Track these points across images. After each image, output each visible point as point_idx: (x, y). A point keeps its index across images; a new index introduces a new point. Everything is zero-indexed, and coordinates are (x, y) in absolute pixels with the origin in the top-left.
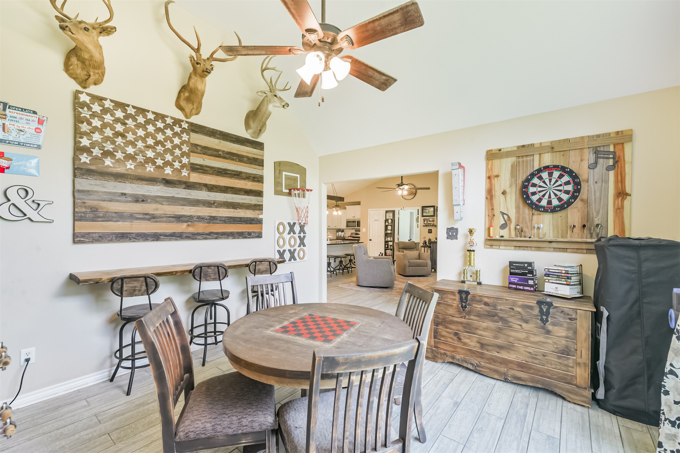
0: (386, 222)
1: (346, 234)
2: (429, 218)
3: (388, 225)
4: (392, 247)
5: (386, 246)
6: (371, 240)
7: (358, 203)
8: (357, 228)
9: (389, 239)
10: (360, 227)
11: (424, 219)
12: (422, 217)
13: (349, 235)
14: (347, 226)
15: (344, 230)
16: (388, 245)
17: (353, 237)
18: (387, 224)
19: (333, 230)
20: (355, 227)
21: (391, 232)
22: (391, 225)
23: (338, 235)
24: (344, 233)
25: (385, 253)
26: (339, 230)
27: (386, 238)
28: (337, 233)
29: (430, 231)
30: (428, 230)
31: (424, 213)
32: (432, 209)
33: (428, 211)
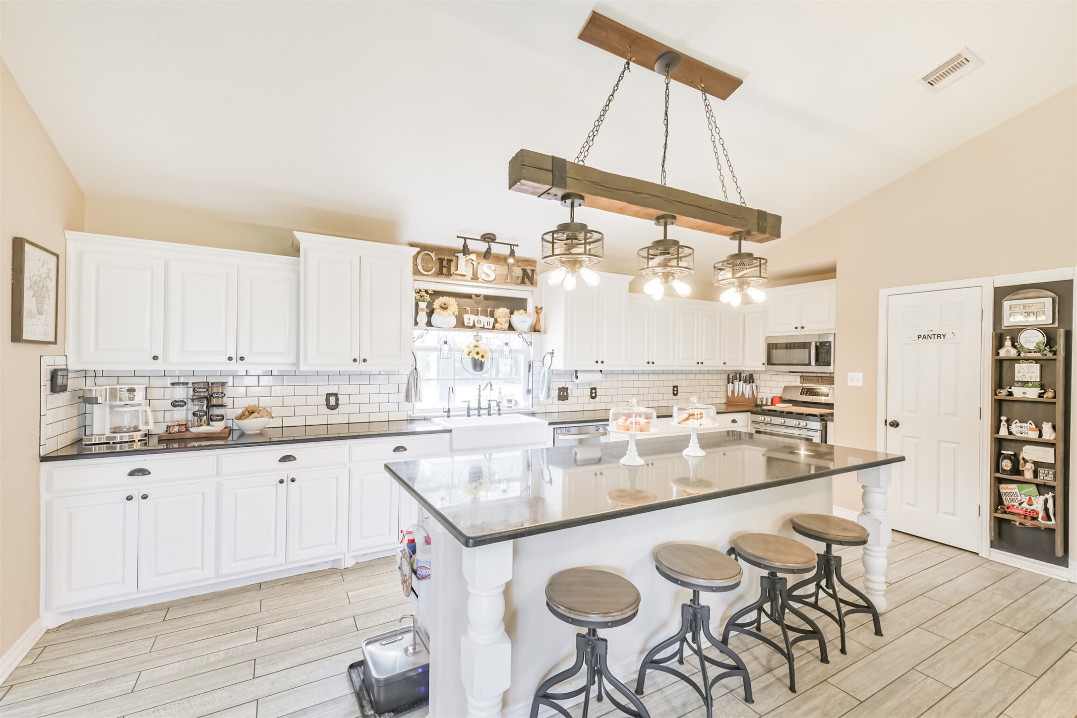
0: (997, 344)
1: (762, 389)
3: (1017, 360)
4: (1046, 477)
5: (1007, 465)
6: (895, 424)
7: (828, 272)
8: (814, 368)
9: (1023, 430)
10: (830, 365)
13: (778, 392)
14: (770, 362)
15: (756, 376)
16: (1015, 459)
17: (795, 403)
18: (1007, 351)
19: (715, 376)
20: (809, 364)
21: (1041, 395)
22: (1045, 358)
23: (733, 392)
24: (754, 385)
25: (998, 501)
26: (738, 376)
27: (1003, 423)
28: (730, 386)
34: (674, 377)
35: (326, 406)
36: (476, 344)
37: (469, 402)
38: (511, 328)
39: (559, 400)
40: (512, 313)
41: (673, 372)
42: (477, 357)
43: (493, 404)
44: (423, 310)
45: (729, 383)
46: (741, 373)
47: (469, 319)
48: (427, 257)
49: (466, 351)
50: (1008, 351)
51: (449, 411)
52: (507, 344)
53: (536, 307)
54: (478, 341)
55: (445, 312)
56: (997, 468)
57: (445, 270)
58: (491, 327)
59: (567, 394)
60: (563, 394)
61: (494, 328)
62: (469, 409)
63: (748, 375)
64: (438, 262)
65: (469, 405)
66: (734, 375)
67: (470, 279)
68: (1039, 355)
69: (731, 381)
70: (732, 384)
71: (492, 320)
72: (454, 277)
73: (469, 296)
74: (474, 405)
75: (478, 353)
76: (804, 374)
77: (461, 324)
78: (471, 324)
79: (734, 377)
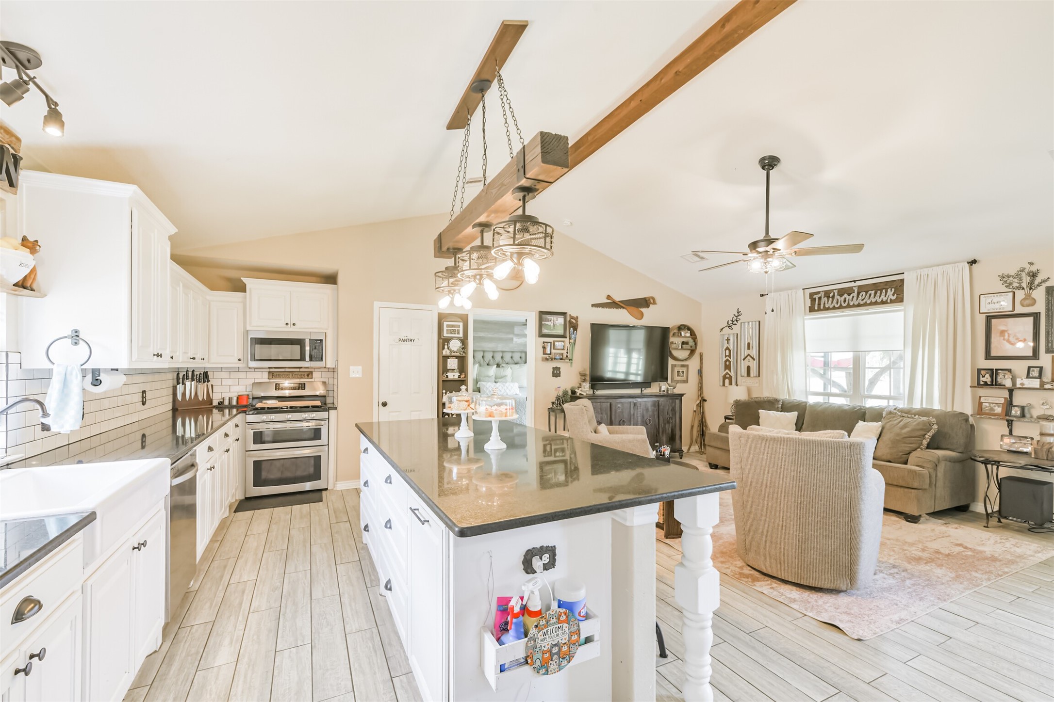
0: (440, 348)
1: (217, 389)
2: (554, 342)
3: (448, 357)
6: (384, 404)
8: (306, 363)
10: (325, 359)
11: (544, 342)
12: (540, 336)
13: (243, 390)
14: (254, 357)
15: (210, 374)
17: (275, 398)
19: (162, 377)
20: (302, 360)
21: (459, 377)
22: (461, 355)
23: (184, 394)
24: (209, 384)
26: (190, 374)
28: (180, 387)
29: (557, 372)
30: (552, 370)
31: (543, 329)
32: (560, 320)
33: (552, 325)
41: (138, 372)
45: (178, 383)
46: (194, 370)
50: (446, 352)
63: (202, 373)
66: (185, 373)
68: (458, 354)
69: (181, 381)
70: (182, 385)
76: (271, 370)
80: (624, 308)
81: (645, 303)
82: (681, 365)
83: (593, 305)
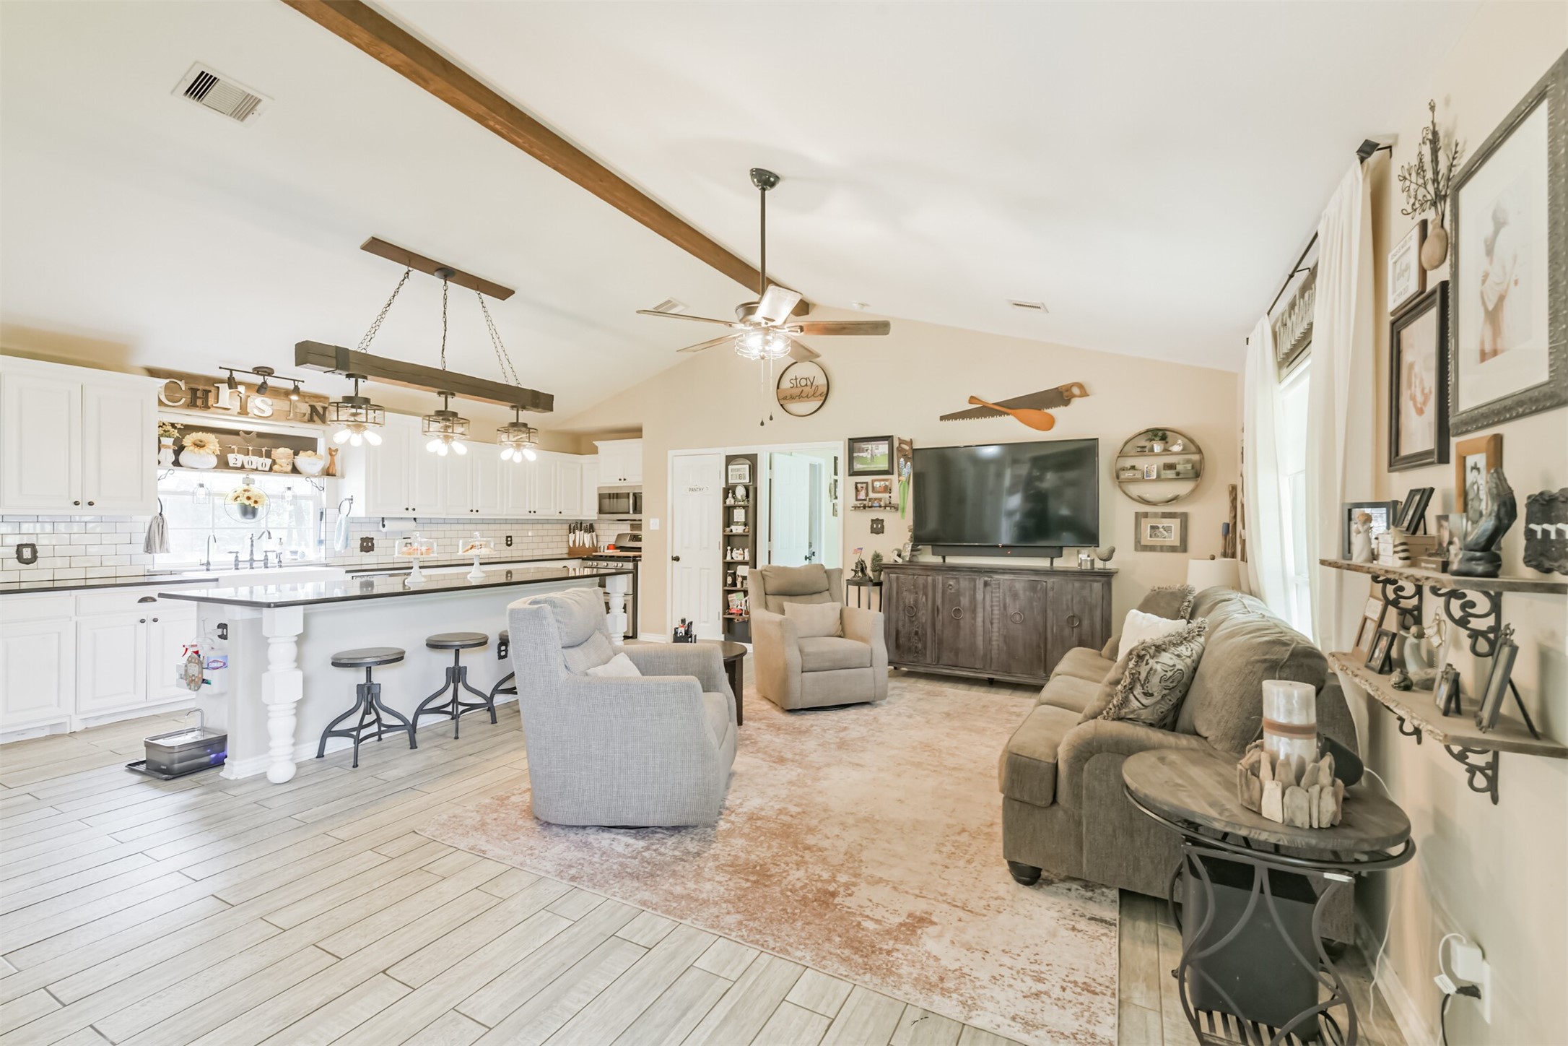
0: (726, 497)
1: (601, 539)
2: (873, 481)
3: (735, 507)
5: (729, 580)
6: (677, 559)
7: (636, 432)
8: (632, 516)
9: (737, 555)
10: (641, 513)
11: (856, 483)
12: (850, 475)
13: (612, 540)
14: (601, 511)
15: (596, 526)
16: (734, 576)
17: (623, 549)
19: (558, 526)
20: (629, 513)
21: (744, 530)
22: (746, 505)
23: (574, 542)
24: (594, 534)
25: (726, 606)
26: (579, 526)
27: (729, 551)
28: (572, 536)
29: (877, 526)
30: (870, 523)
31: (855, 464)
32: (883, 448)
33: (869, 456)
34: (508, 527)
35: (17, 560)
36: (246, 487)
37: (237, 552)
38: (295, 470)
39: (361, 551)
40: (296, 454)
41: (506, 521)
42: (247, 502)
43: (272, 557)
44: (168, 447)
45: (570, 533)
46: (580, 522)
47: (233, 459)
48: (173, 385)
49: (232, 495)
50: (730, 501)
51: (208, 563)
52: (289, 488)
53: (330, 449)
54: (248, 485)
55: (202, 451)
56: (725, 583)
57: (199, 402)
58: (267, 468)
59: (373, 545)
60: (367, 544)
61: (271, 469)
62: (237, 560)
63: (586, 524)
64: (189, 392)
65: (237, 557)
66: (575, 524)
67: (236, 414)
68: (743, 503)
69: (572, 530)
70: (574, 534)
71: (269, 461)
72: (212, 409)
73: (236, 433)
74: (244, 556)
75: (249, 498)
77: (223, 464)
78: (239, 465)
79: (576, 526)
80: (1008, 414)
81: (1061, 396)
82: (1163, 513)
83: (942, 418)
